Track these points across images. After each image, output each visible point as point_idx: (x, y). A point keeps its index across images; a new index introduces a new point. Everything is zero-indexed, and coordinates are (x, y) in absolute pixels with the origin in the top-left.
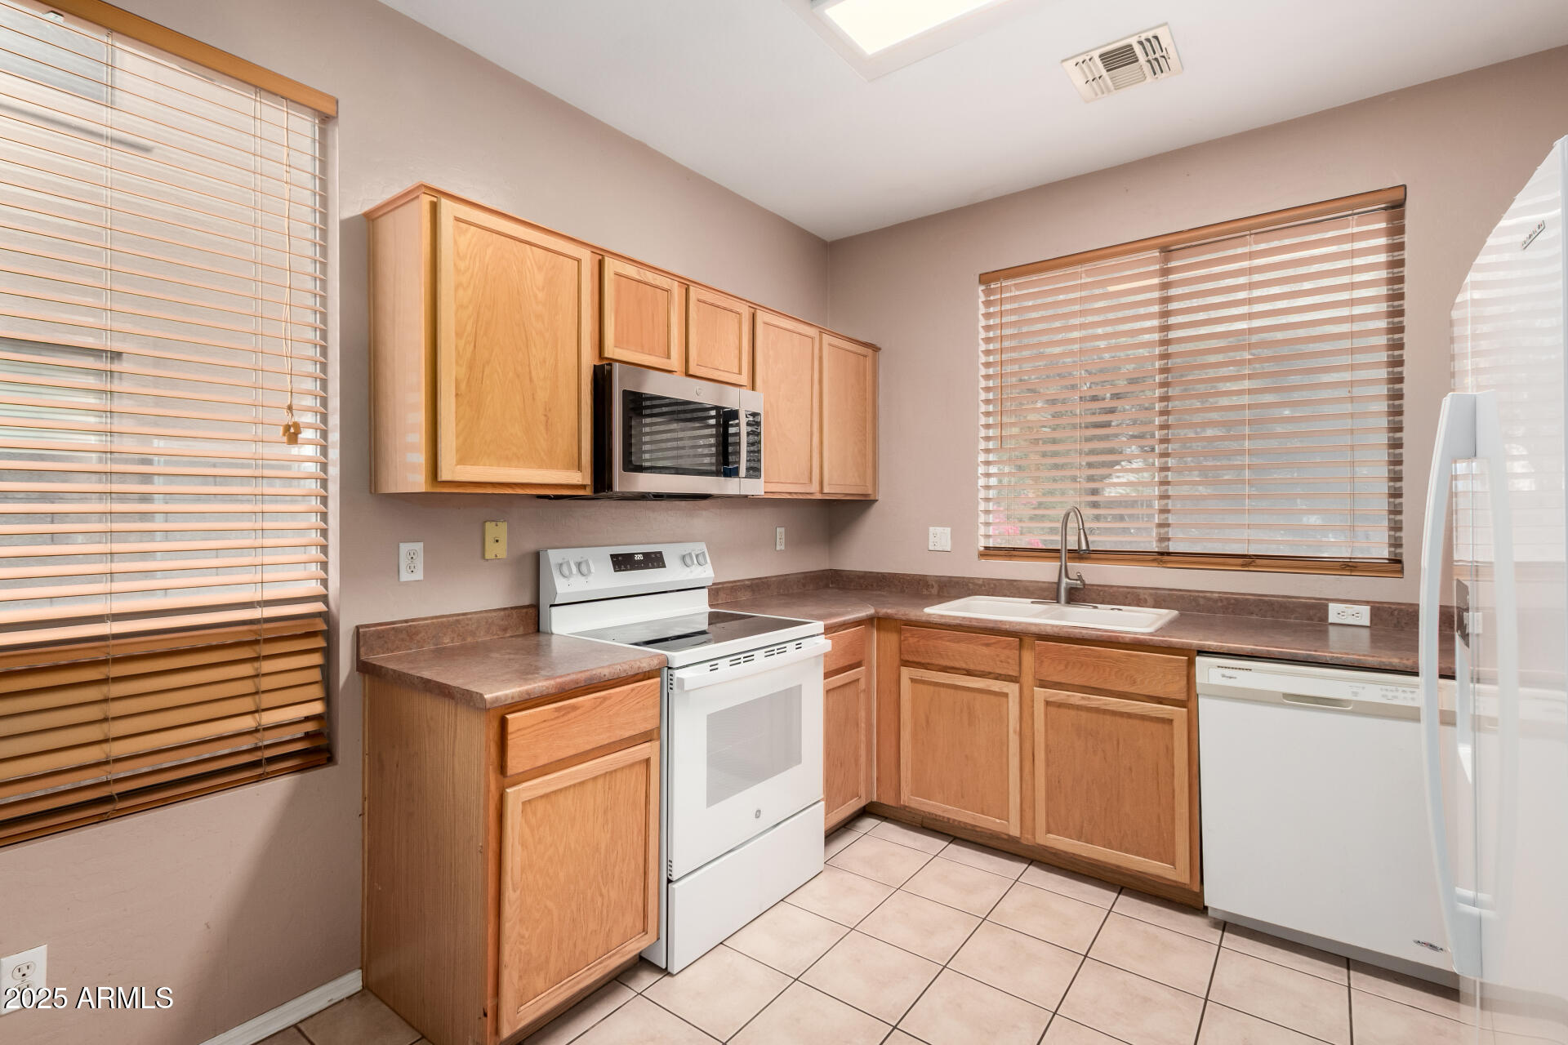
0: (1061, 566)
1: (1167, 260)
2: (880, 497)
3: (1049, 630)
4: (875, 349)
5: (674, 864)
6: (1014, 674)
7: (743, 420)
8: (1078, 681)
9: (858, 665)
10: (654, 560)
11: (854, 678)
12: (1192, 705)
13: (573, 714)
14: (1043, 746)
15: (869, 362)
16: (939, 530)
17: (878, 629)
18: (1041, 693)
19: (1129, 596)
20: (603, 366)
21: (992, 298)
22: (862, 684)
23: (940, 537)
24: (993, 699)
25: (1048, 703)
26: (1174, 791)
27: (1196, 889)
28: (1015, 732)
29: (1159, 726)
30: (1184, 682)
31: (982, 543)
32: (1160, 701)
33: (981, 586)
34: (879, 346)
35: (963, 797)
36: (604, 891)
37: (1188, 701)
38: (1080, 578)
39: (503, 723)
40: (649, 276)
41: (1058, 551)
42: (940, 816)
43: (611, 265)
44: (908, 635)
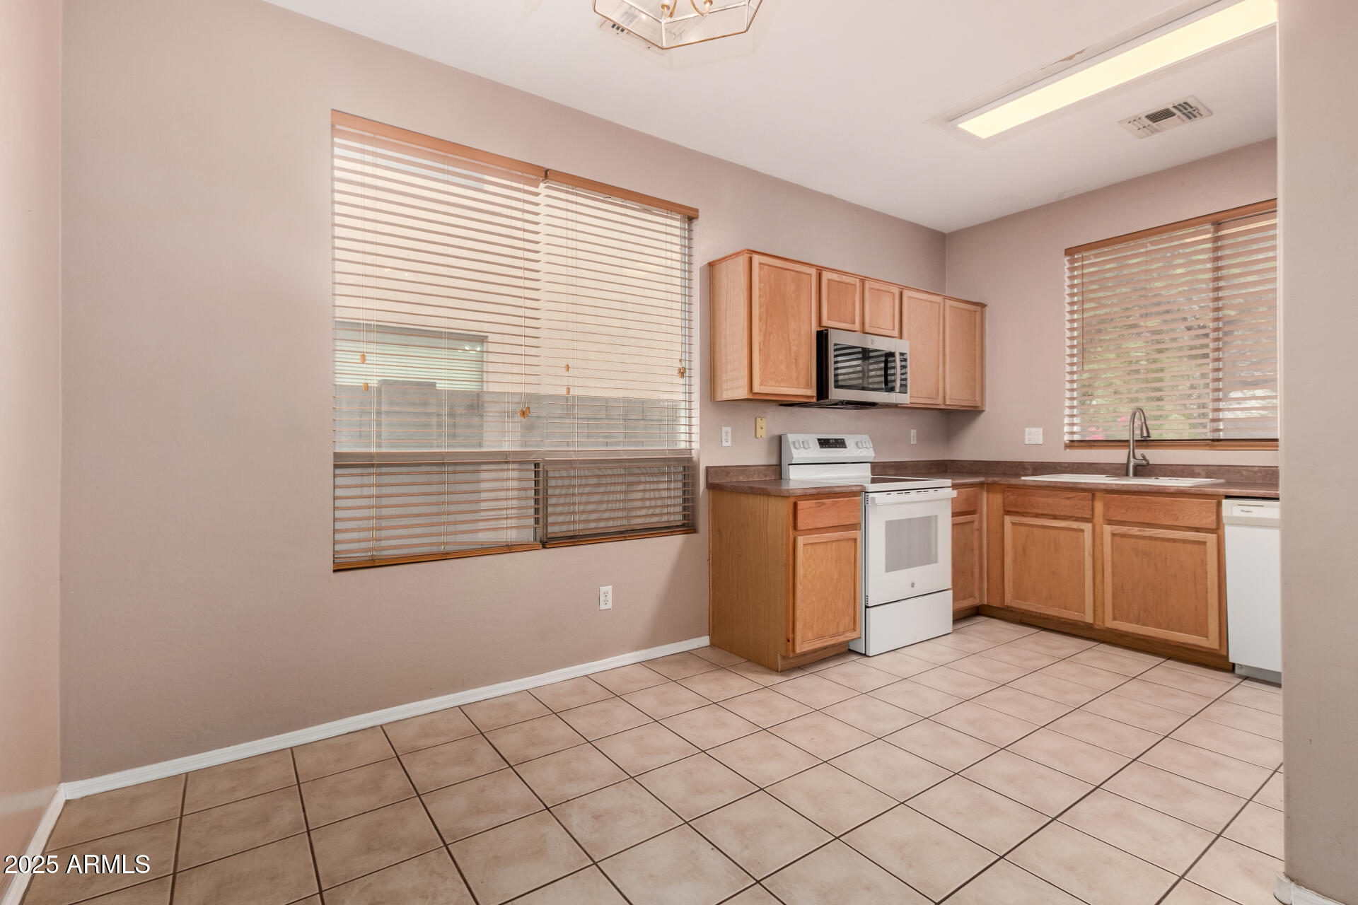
0: (1129, 452)
1: (1216, 231)
2: (987, 408)
3: (1114, 487)
4: (983, 306)
5: (869, 598)
6: (1088, 516)
7: (898, 357)
8: (1135, 519)
9: (973, 512)
10: (840, 444)
11: (972, 520)
12: (1220, 532)
13: (823, 507)
14: (1110, 563)
15: (978, 315)
16: (1033, 430)
17: (988, 491)
18: (1108, 529)
19: (1185, 471)
20: (822, 331)
21: (1076, 265)
22: (976, 525)
23: (1034, 435)
24: (1073, 534)
25: (1113, 535)
26: (1207, 589)
27: (1225, 654)
28: (1089, 554)
29: (1196, 547)
30: (1214, 517)
31: (1067, 438)
32: (1197, 530)
33: (1066, 468)
34: (986, 303)
35: (1050, 599)
36: (836, 601)
37: (1217, 528)
38: (1144, 458)
39: (795, 505)
40: (844, 278)
41: (1128, 441)
42: (1034, 612)
43: (826, 276)
44: (1009, 494)
